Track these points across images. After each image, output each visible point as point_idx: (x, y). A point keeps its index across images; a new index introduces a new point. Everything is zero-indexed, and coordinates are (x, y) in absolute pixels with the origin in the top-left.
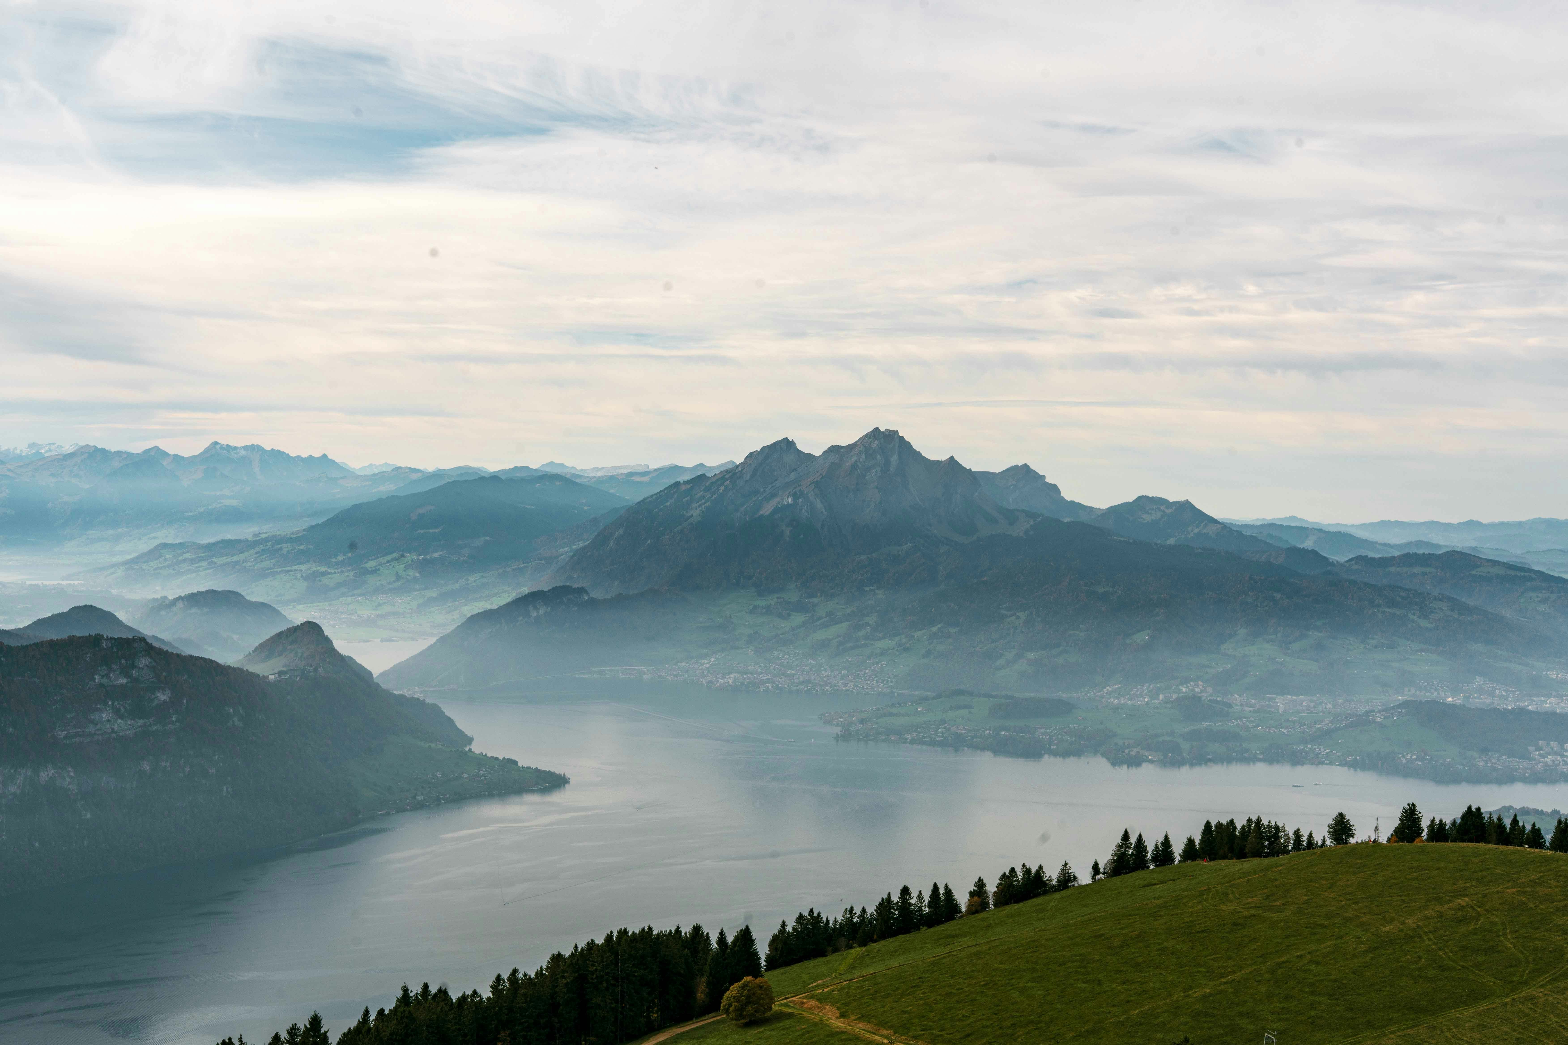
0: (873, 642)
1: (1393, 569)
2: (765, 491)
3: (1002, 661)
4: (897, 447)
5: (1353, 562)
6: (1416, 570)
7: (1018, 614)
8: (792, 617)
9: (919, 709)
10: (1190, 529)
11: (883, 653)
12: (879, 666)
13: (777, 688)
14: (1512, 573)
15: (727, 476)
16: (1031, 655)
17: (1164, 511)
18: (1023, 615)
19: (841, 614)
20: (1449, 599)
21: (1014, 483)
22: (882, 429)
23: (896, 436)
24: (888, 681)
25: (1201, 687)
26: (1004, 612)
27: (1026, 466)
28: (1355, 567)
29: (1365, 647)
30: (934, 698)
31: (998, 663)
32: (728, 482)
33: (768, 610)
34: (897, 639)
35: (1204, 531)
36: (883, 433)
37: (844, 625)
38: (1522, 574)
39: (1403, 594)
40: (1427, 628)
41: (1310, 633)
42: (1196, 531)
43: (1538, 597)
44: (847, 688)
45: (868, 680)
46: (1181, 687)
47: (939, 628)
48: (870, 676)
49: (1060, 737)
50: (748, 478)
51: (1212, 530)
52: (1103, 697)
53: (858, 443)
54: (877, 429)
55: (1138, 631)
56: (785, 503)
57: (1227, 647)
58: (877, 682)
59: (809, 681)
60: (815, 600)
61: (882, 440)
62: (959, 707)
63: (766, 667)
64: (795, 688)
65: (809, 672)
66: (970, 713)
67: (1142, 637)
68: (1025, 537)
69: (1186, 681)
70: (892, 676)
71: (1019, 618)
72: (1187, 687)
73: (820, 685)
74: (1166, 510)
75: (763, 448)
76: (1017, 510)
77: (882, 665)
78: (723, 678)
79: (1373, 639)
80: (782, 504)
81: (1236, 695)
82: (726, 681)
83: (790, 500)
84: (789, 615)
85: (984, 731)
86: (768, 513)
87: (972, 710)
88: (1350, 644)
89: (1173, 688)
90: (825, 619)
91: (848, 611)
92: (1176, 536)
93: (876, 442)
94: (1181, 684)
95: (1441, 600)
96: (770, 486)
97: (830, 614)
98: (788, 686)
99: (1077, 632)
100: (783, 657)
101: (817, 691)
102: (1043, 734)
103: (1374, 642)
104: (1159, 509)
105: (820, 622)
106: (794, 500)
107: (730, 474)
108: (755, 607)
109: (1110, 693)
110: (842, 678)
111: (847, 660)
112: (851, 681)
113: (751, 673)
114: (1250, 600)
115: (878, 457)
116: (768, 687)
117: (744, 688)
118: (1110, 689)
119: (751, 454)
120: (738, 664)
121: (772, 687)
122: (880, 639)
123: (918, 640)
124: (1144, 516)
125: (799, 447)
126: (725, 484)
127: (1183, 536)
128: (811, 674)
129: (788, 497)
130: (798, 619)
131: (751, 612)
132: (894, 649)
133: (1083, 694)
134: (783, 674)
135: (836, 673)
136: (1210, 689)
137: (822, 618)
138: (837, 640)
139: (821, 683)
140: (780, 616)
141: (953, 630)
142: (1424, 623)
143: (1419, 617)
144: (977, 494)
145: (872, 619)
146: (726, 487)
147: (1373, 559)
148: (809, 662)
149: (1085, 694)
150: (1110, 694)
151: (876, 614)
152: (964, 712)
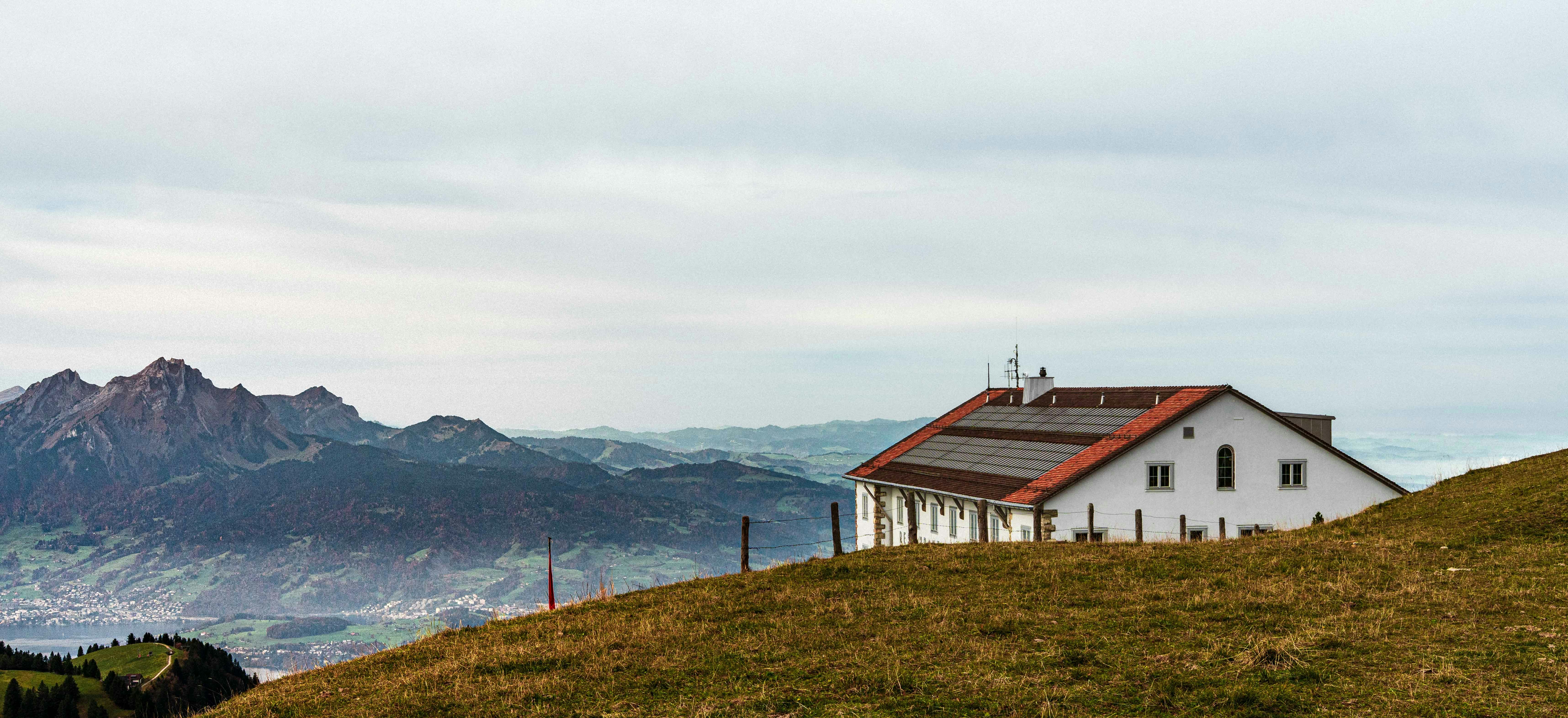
0: (162, 572)
1: (666, 480)
2: (47, 425)
3: (288, 584)
4: (183, 377)
5: (630, 475)
6: (689, 479)
7: (304, 538)
8: (80, 551)
9: (202, 634)
10: (481, 447)
11: (172, 581)
12: (167, 595)
13: (64, 621)
14: (773, 479)
15: (7, 410)
16: (315, 578)
17: (456, 431)
18: (308, 539)
19: (129, 545)
20: (709, 506)
21: (310, 406)
22: (167, 359)
23: (182, 366)
24: (175, 609)
25: (475, 599)
26: (290, 537)
27: (322, 388)
28: (632, 479)
29: (627, 556)
30: (217, 623)
31: (283, 587)
32: (8, 416)
33: (54, 545)
34: (186, 567)
35: (495, 449)
36: (169, 363)
37: (133, 556)
38: (782, 480)
39: (667, 504)
40: (684, 535)
41: (578, 544)
42: (486, 449)
43: (793, 501)
44: (135, 618)
45: (156, 609)
46: (456, 601)
47: (226, 556)
48: (159, 605)
49: (332, 652)
50: (30, 410)
51: (501, 447)
52: (383, 613)
53: (143, 374)
54: (162, 359)
55: (419, 549)
56: (69, 436)
57: (500, 561)
58: (165, 611)
59: (96, 614)
60: (103, 533)
61: (167, 370)
62: (239, 630)
63: (52, 602)
64: (82, 621)
65: (96, 605)
66: (250, 635)
67: (421, 555)
68: (313, 462)
69: (461, 594)
70: (180, 605)
71: (304, 542)
72: (462, 600)
73: (107, 616)
74: (458, 429)
75: (45, 380)
76: (307, 435)
77: (170, 594)
78: (9, 614)
79: (635, 547)
80: (66, 438)
81: (507, 605)
82: (11, 617)
83: (74, 433)
84: (76, 549)
85: (261, 651)
86: (51, 446)
87: (252, 633)
88: (614, 553)
89: (449, 601)
90: (113, 552)
91: (137, 542)
92: (467, 455)
93: (162, 372)
94: (457, 598)
95: (702, 508)
96: (53, 420)
97: (117, 546)
98: (76, 619)
99: (360, 553)
100: (70, 591)
101: (105, 622)
102: (316, 650)
103: (635, 550)
104: (452, 428)
105: (107, 555)
106: (77, 433)
107: (11, 407)
108: (41, 542)
109: (391, 609)
110: (130, 608)
111: (136, 591)
112: (139, 611)
113: (37, 608)
114: (524, 515)
115: (164, 387)
116: (55, 621)
117: (30, 623)
118: (390, 606)
119: (33, 385)
120: (24, 600)
121: (59, 620)
122: (169, 569)
123: (206, 568)
124: (438, 436)
125: (83, 378)
126: (5, 418)
127: (474, 455)
128: (99, 606)
129: (71, 430)
130: (86, 552)
131: (36, 548)
132: (182, 577)
133: (365, 611)
134: (70, 608)
135: (124, 603)
136: (483, 601)
137: (109, 551)
138: (124, 572)
139: (109, 614)
140: (66, 550)
141: (240, 557)
142: (683, 531)
143: (680, 525)
144: (266, 421)
145: (160, 550)
146: (6, 421)
147: (649, 470)
148: (96, 595)
149: (368, 612)
150: (390, 611)
151: (164, 544)
152: (244, 634)
